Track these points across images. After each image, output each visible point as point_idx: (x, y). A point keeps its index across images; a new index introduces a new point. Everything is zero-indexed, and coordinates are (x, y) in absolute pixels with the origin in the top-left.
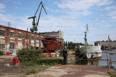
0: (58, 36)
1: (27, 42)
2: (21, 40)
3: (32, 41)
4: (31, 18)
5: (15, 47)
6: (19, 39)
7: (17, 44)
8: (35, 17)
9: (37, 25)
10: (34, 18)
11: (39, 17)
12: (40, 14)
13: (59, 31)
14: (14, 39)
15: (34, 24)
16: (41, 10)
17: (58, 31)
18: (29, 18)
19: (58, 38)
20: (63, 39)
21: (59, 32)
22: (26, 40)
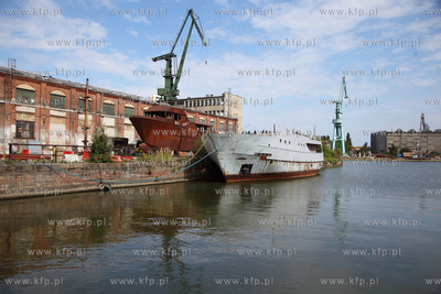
0: (220, 108)
1: (86, 120)
2: (64, 114)
3: (108, 121)
4: (161, 58)
5: (36, 135)
6: (52, 113)
7: (47, 128)
8: (172, 55)
9: (178, 78)
10: (168, 58)
11: (184, 56)
12: (186, 47)
13: (227, 95)
14: (33, 110)
15: (168, 77)
16: (189, 36)
17: (224, 96)
18: (155, 60)
19: (221, 114)
20: (236, 120)
21: (226, 98)
22: (82, 117)
